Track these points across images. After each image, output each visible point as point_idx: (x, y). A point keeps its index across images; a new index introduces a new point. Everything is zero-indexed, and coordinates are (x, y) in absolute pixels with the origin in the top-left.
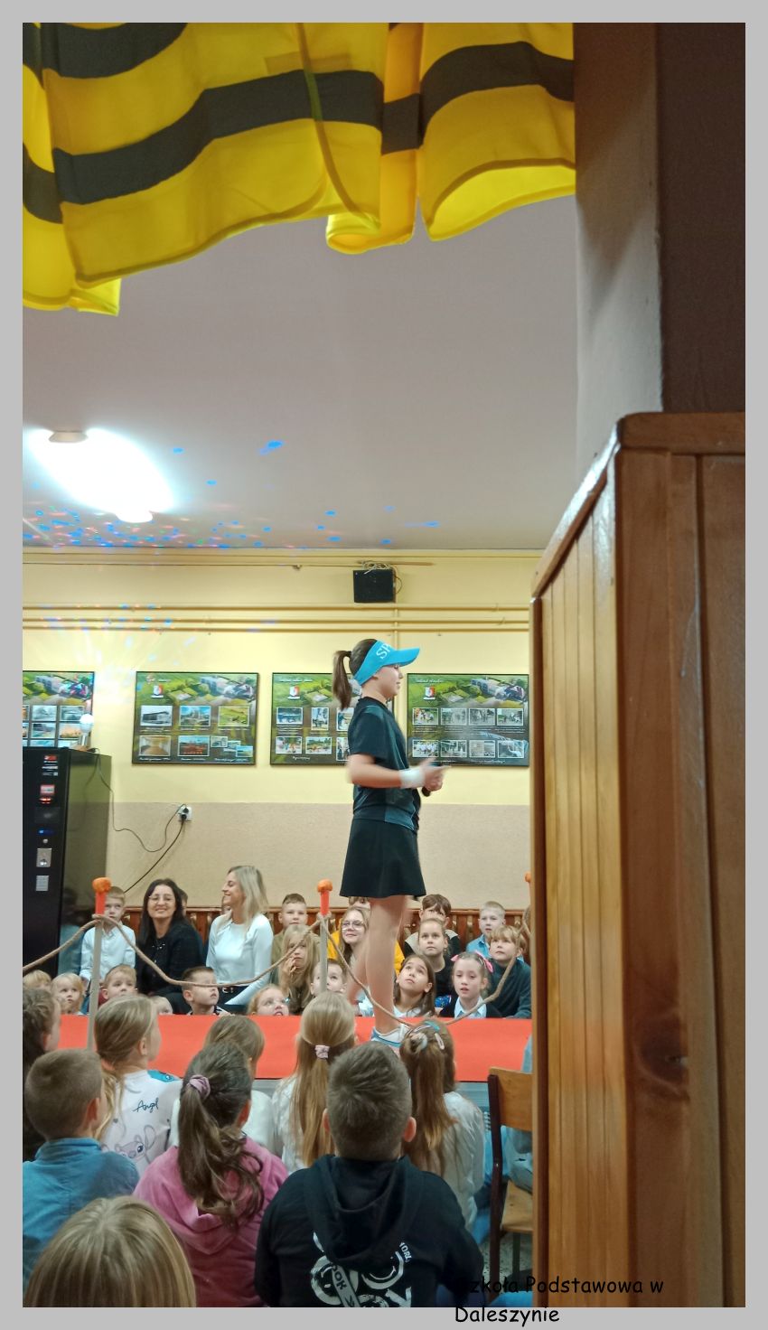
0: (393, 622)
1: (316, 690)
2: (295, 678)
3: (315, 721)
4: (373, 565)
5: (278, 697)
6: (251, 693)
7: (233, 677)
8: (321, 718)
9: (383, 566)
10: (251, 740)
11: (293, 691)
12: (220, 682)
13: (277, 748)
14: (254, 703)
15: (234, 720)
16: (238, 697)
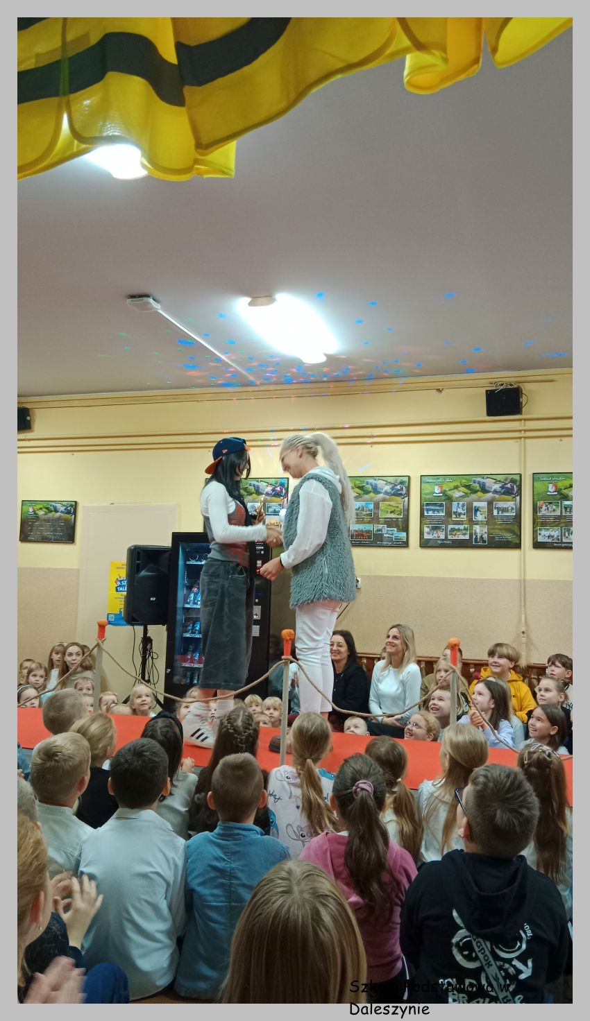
0: (521, 431)
1: (456, 488)
2: (439, 479)
3: (455, 513)
4: (502, 385)
5: (426, 494)
6: (404, 492)
7: (390, 480)
8: (460, 510)
9: (511, 385)
10: (406, 529)
11: (437, 490)
12: (380, 483)
13: (425, 534)
14: (406, 499)
15: (391, 512)
16: (394, 495)
